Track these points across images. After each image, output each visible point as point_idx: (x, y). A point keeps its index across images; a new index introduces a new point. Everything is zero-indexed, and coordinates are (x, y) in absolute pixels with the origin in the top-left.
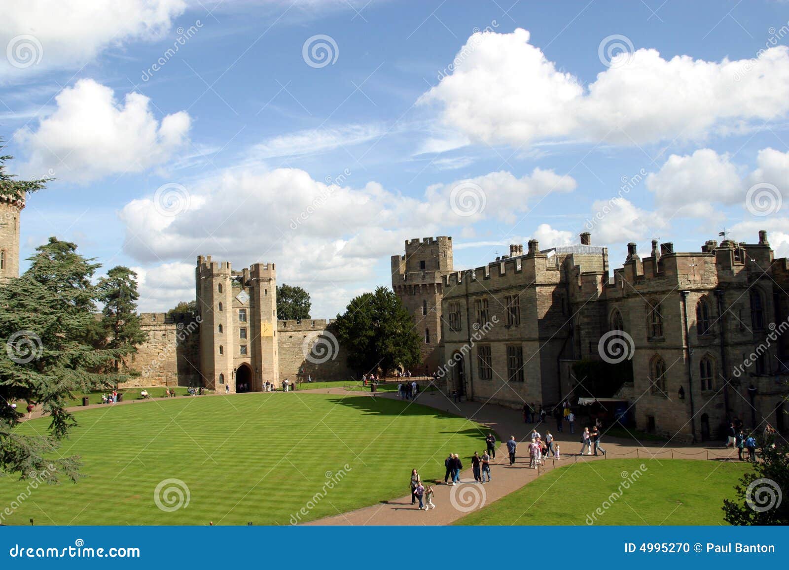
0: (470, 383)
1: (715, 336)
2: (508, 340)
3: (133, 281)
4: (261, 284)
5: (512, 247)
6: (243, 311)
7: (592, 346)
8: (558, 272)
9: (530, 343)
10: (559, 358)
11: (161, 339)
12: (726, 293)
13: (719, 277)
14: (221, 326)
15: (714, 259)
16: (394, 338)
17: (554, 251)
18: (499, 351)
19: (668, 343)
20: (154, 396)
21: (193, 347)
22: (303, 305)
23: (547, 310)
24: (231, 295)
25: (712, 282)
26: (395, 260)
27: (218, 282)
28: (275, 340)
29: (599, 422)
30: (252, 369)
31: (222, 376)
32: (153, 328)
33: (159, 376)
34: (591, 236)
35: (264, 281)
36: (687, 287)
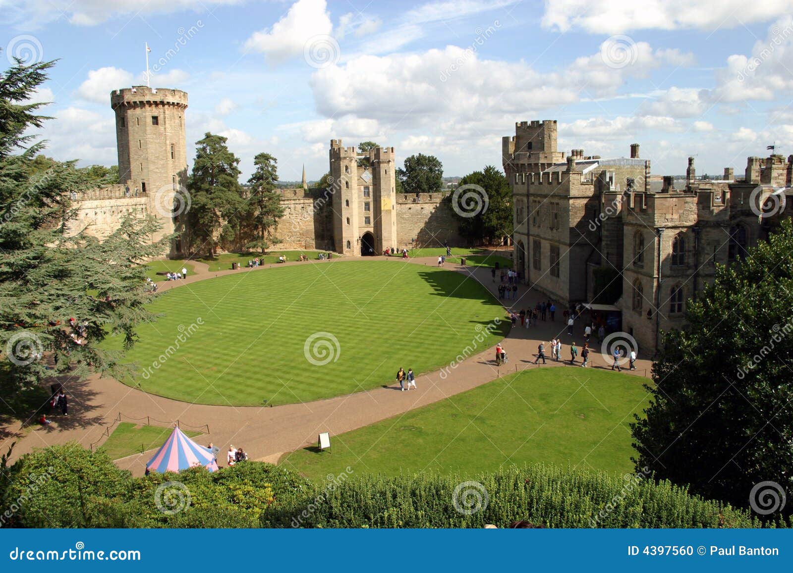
0: (527, 269)
1: (689, 268)
2: (551, 240)
3: (273, 166)
4: (382, 165)
5: (573, 152)
6: (367, 188)
7: (609, 256)
8: (593, 186)
9: (564, 246)
10: (587, 261)
11: (300, 211)
12: (704, 230)
13: (698, 216)
14: (347, 201)
15: (696, 199)
16: (498, 212)
17: (597, 163)
18: (546, 246)
19: (645, 270)
20: (291, 260)
21: (326, 217)
22: (437, 172)
23: (579, 220)
24: (356, 175)
25: (692, 219)
26: (505, 140)
27: (345, 164)
28: (394, 213)
29: (594, 325)
30: (375, 237)
31: (349, 243)
32: (293, 202)
33: (299, 241)
34: (639, 147)
35: (383, 162)
36: (663, 225)
